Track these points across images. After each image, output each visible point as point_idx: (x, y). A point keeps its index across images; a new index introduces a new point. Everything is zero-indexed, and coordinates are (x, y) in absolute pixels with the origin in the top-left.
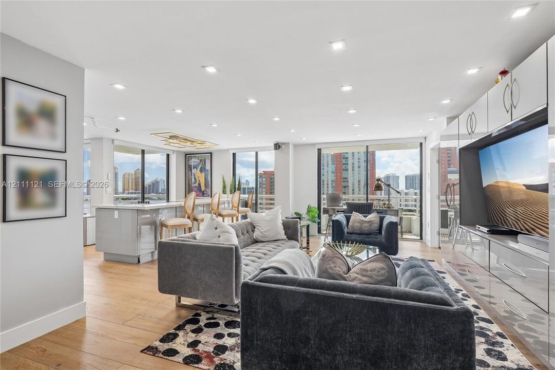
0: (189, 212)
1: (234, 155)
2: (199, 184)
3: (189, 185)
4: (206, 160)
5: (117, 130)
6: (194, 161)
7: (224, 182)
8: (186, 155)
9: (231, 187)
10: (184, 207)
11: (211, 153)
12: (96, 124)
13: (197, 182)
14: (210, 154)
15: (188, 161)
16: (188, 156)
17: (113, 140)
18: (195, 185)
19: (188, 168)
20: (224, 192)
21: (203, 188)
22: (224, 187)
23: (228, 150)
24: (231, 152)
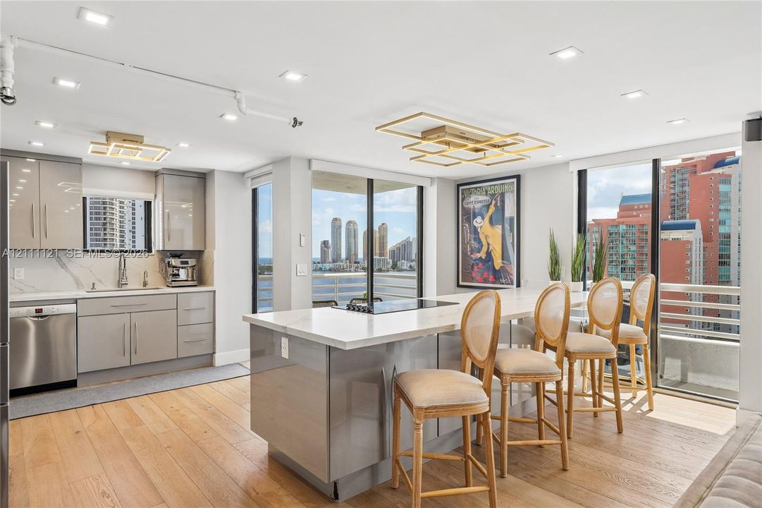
0: (481, 355)
1: (582, 175)
2: (489, 254)
3: (465, 254)
4: (507, 196)
5: (295, 120)
6: (476, 201)
7: (554, 249)
8: (459, 186)
9: (574, 263)
10: (462, 331)
11: (518, 177)
12: (244, 106)
13: (484, 249)
14: (515, 180)
15: (463, 199)
16: (462, 188)
17: (310, 161)
18: (479, 255)
19: (464, 216)
20: (555, 275)
21: (498, 263)
22: (555, 262)
23: (567, 163)
24: (575, 169)
